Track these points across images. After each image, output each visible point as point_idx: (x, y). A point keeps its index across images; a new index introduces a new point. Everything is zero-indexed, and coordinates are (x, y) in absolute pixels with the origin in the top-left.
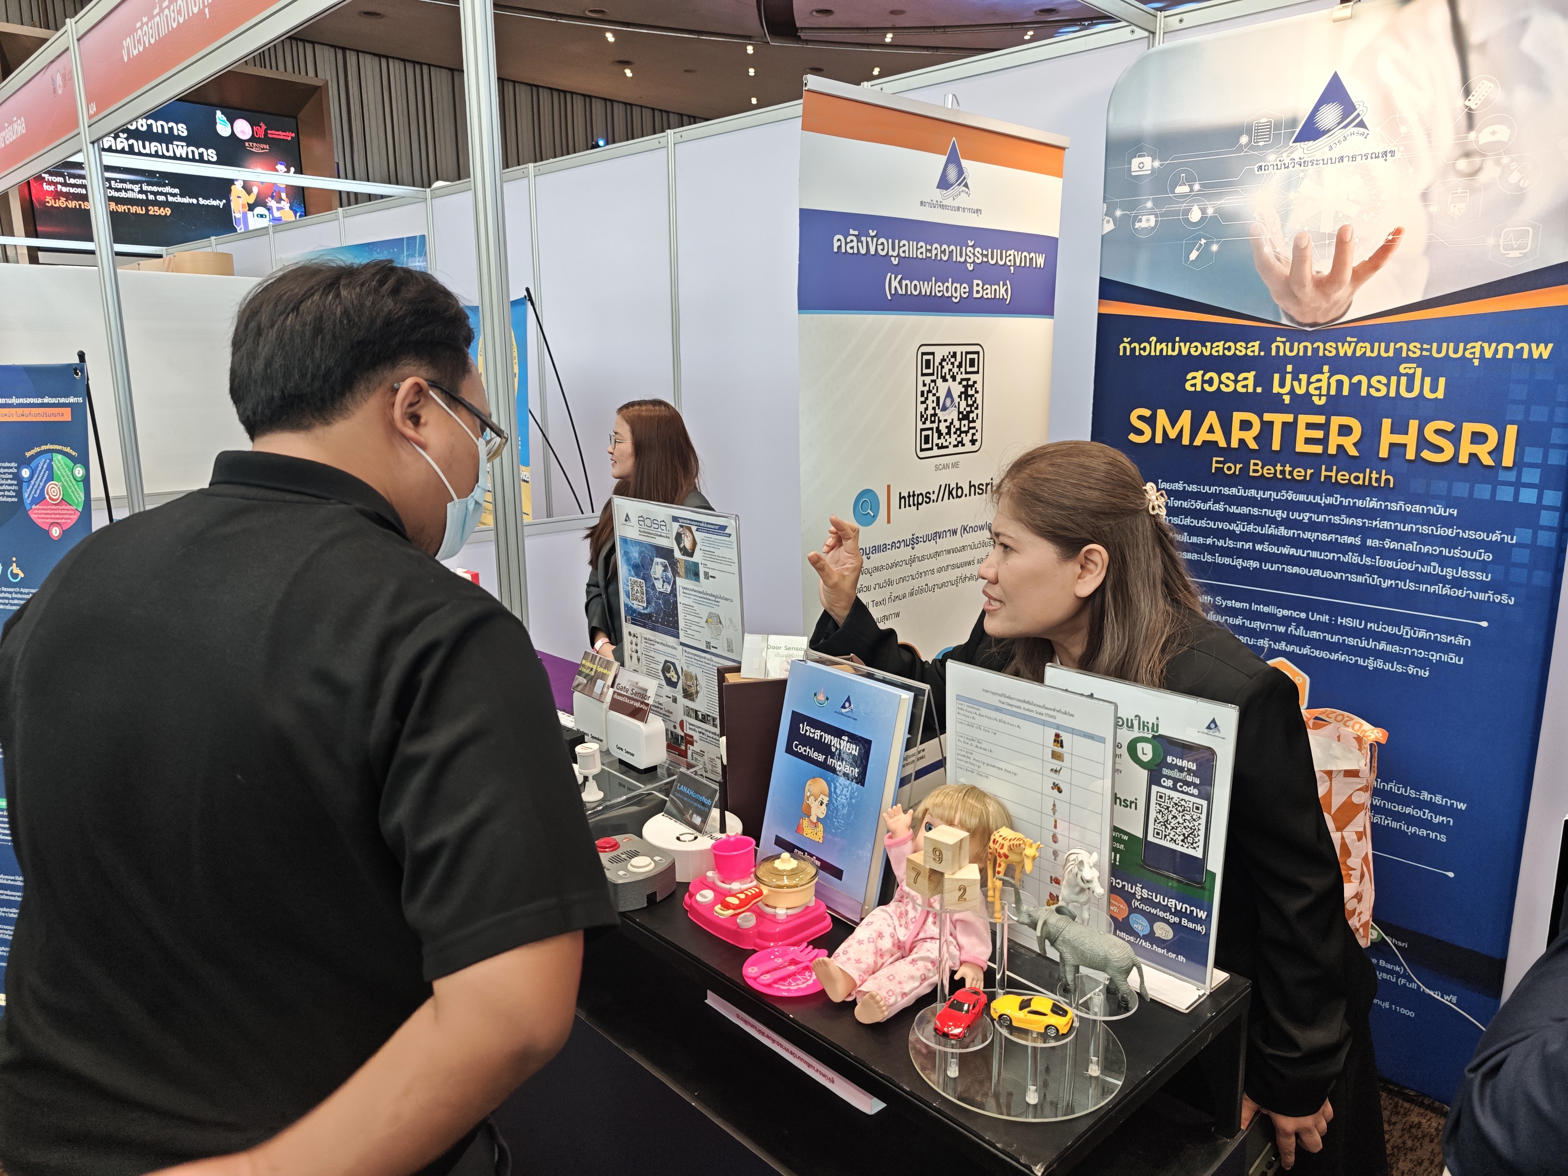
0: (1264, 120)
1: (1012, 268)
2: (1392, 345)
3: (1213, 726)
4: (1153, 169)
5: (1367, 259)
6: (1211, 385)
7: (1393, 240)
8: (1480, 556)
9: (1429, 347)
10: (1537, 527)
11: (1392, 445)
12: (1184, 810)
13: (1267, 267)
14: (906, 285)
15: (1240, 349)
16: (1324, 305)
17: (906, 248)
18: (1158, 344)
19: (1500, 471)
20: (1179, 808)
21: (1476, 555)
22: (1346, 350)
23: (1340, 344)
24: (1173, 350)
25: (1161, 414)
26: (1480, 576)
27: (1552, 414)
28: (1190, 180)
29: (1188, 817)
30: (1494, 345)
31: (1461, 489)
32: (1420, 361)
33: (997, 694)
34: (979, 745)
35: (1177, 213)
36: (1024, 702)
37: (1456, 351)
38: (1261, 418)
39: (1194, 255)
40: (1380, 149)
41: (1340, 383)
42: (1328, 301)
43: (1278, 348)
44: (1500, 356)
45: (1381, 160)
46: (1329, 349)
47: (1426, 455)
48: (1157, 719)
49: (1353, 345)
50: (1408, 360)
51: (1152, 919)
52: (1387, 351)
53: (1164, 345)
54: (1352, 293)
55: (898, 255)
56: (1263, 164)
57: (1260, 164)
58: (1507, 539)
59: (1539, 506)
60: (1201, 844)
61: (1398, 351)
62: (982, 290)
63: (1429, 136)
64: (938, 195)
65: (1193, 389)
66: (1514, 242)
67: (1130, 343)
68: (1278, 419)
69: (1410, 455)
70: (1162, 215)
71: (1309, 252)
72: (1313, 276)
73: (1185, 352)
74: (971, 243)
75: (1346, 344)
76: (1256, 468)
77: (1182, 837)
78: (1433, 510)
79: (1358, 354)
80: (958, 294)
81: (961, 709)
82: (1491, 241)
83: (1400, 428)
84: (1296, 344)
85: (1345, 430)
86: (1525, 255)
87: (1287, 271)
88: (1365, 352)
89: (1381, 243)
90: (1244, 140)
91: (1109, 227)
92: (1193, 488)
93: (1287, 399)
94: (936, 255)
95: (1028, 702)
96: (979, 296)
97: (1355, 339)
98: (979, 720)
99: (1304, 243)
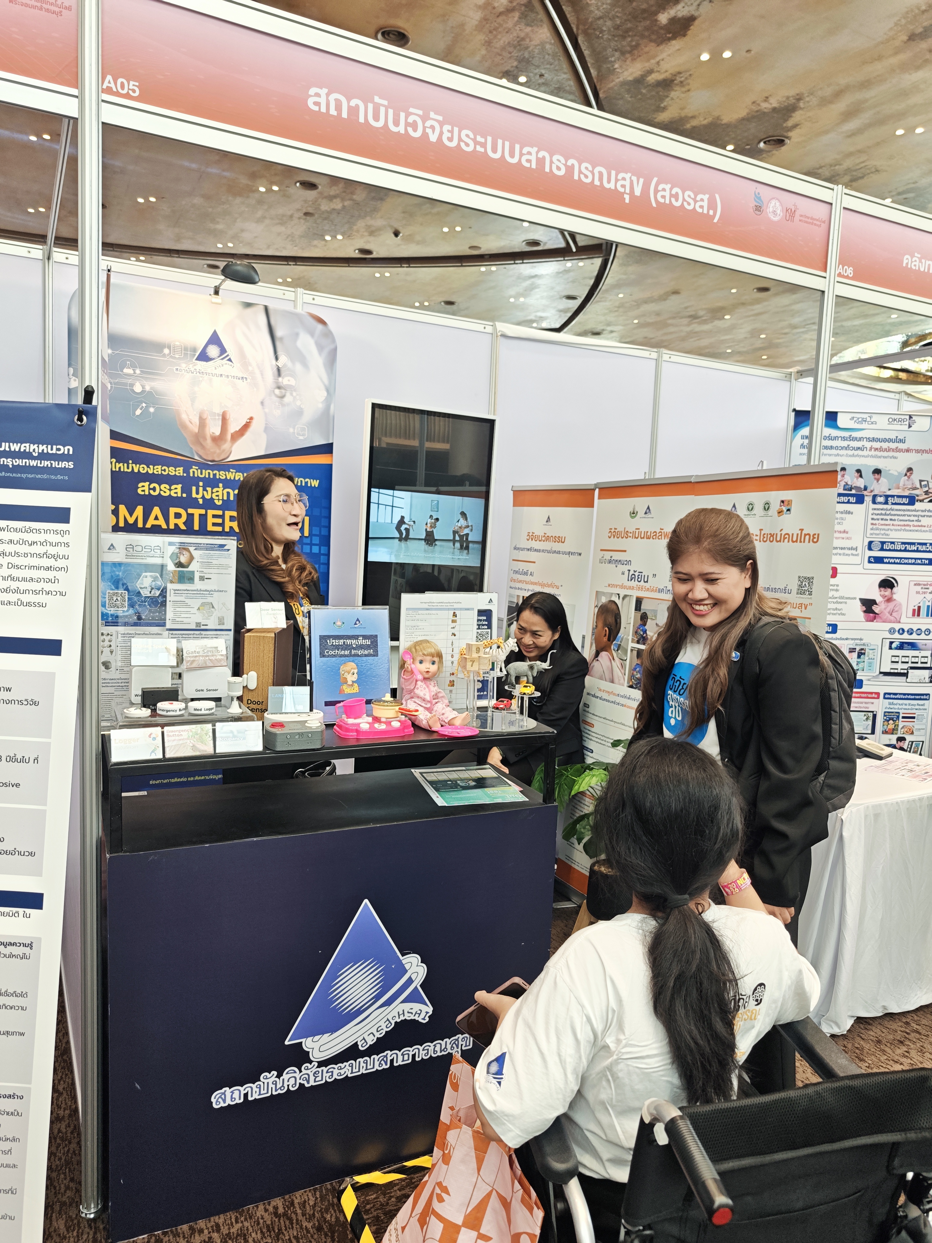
0: (177, 343)
3: (490, 601)
4: (108, 354)
5: (237, 430)
6: (155, 491)
7: (249, 422)
13: (185, 427)
15: (171, 471)
18: (117, 464)
23: (227, 473)
24: (128, 468)
25: (122, 508)
28: (133, 366)
33: (427, 603)
34: (418, 628)
36: (440, 602)
39: (138, 412)
40: (240, 375)
42: (219, 449)
43: (194, 472)
46: (221, 475)
49: (234, 474)
53: (121, 465)
54: (231, 447)
56: (179, 368)
63: (262, 375)
65: (143, 493)
66: (301, 432)
68: (197, 512)
70: (115, 384)
71: (207, 421)
72: (210, 434)
73: (136, 470)
75: (230, 473)
81: (410, 614)
82: (291, 430)
84: (204, 471)
86: (305, 439)
87: (196, 430)
89: (244, 423)
90: (166, 351)
93: (201, 501)
97: (235, 471)
98: (418, 617)
99: (205, 416)
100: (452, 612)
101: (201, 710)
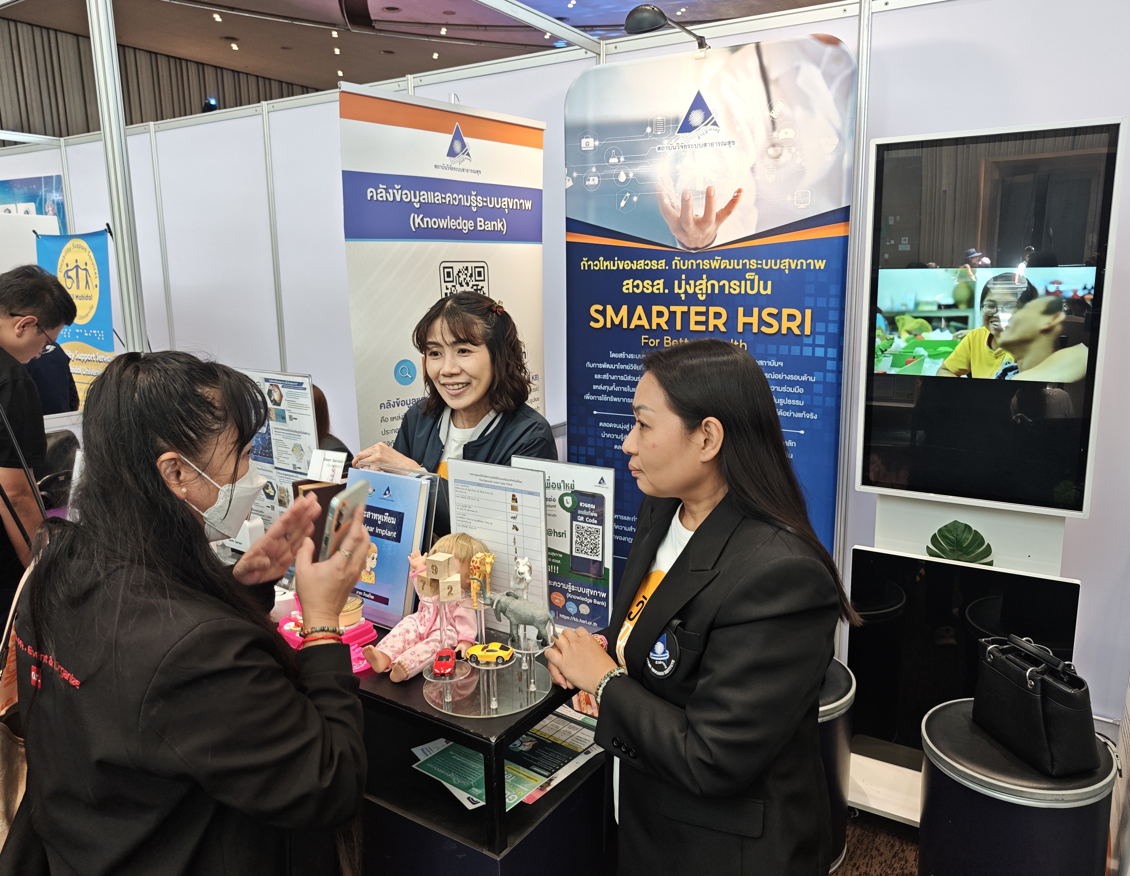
0: (659, 118)
1: (506, 210)
2: (741, 261)
3: (602, 481)
4: (595, 146)
5: (723, 208)
6: (638, 288)
7: (737, 196)
8: (797, 391)
9: (761, 262)
10: (825, 371)
11: (744, 324)
12: (590, 534)
13: (667, 212)
14: (427, 221)
15: (654, 265)
16: (701, 236)
17: (426, 196)
18: (605, 262)
19: (805, 338)
20: (588, 533)
21: (795, 390)
22: (715, 264)
23: (711, 261)
24: (614, 266)
25: (609, 308)
26: (798, 403)
27: (828, 302)
28: (618, 155)
29: (593, 538)
30: (795, 261)
31: (784, 350)
32: (757, 271)
33: (478, 475)
34: (470, 509)
35: (611, 175)
36: (494, 478)
37: (776, 265)
38: (669, 309)
39: (623, 203)
40: (726, 140)
41: (713, 286)
42: (703, 234)
43: (676, 264)
44: (799, 267)
45: (727, 146)
46: (706, 264)
47: (764, 329)
48: (573, 481)
49: (719, 261)
50: (750, 270)
51: (578, 603)
52: (738, 265)
53: (608, 262)
54: (717, 229)
55: (419, 201)
56: (661, 146)
57: (659, 146)
58: (811, 379)
59: (826, 358)
60: (600, 552)
61: (744, 265)
62: (482, 224)
63: (752, 133)
64: (448, 161)
65: (627, 291)
66: (801, 199)
67: (587, 261)
68: (679, 310)
69: (755, 330)
70: (602, 177)
71: (690, 203)
72: (694, 218)
73: (621, 268)
74: (474, 193)
75: (715, 261)
76: (667, 341)
77: (590, 550)
78: (770, 364)
79: (722, 267)
80: (466, 228)
81: (458, 488)
82: (789, 198)
83: (748, 313)
84: (686, 261)
85: (717, 316)
86: (807, 206)
87: (678, 214)
88: (726, 266)
89: (731, 198)
90: (649, 130)
91: (570, 184)
92: (631, 356)
93: (683, 297)
94: (449, 201)
95: (496, 478)
96: (482, 229)
97: (720, 258)
98: (468, 494)
99: (688, 197)
100: (511, 494)
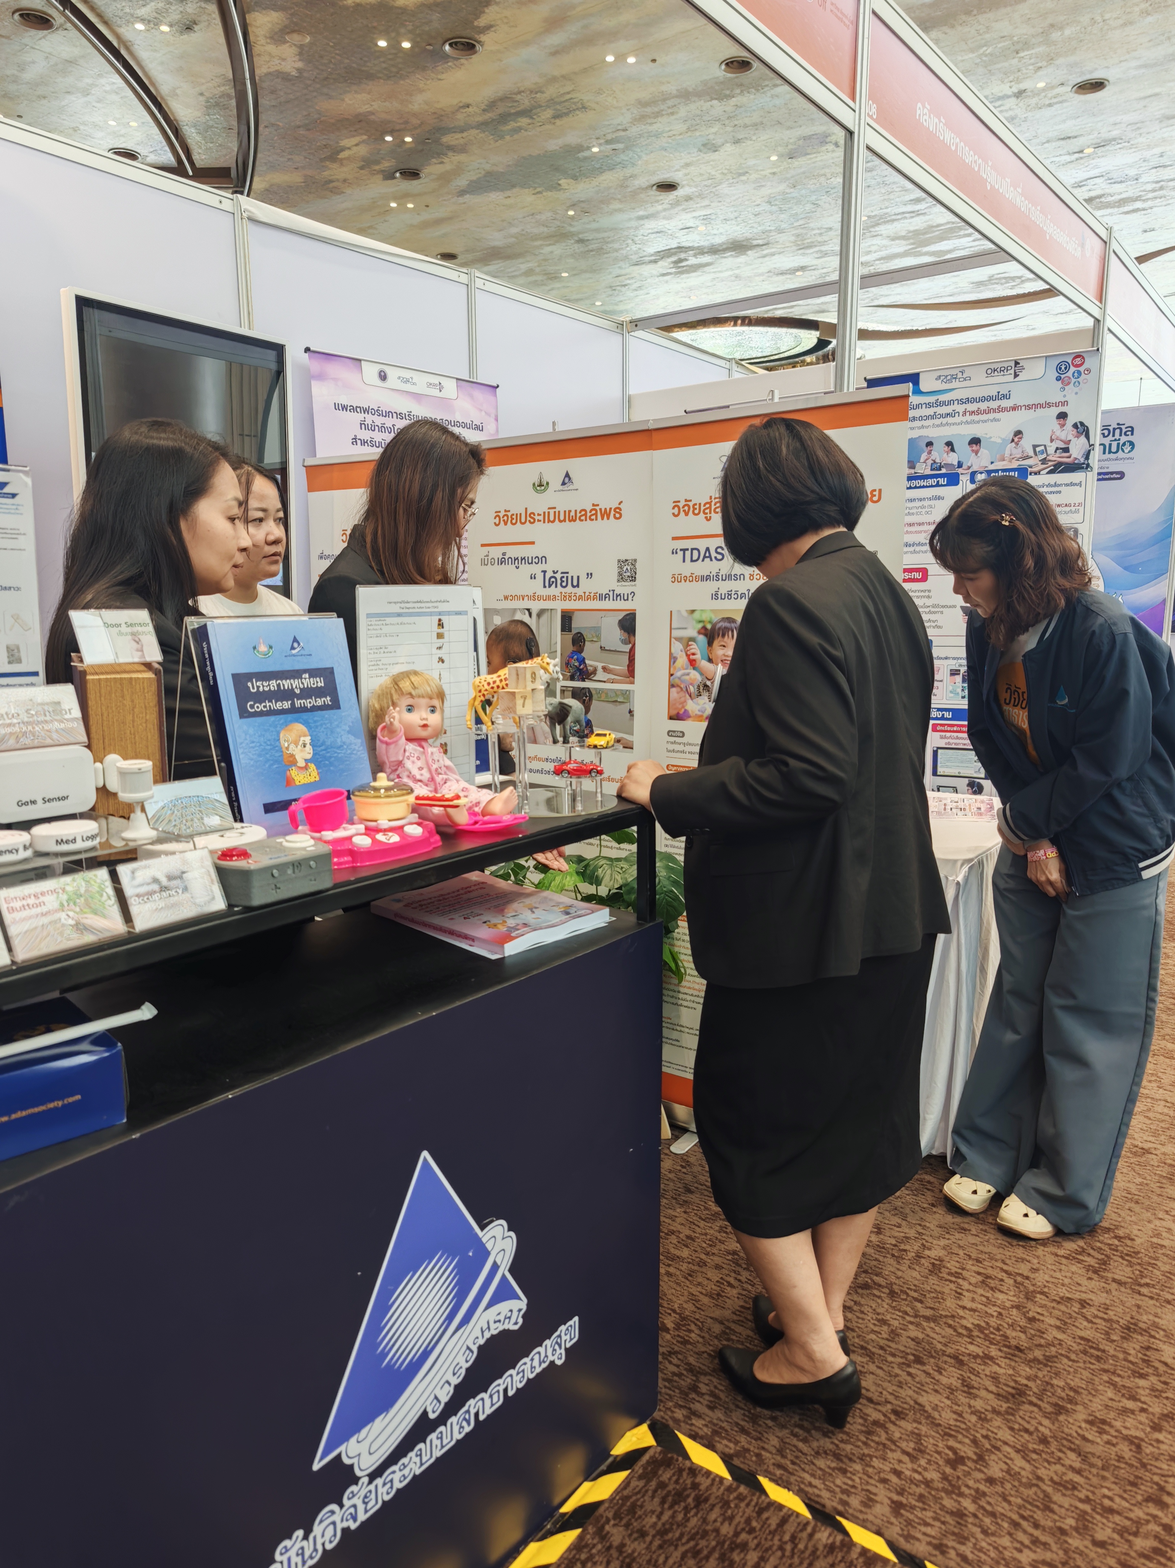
34: (386, 651)
36: (417, 602)
81: (371, 625)
95: (420, 602)
98: (386, 629)
100: (437, 618)
101: (74, 841)
